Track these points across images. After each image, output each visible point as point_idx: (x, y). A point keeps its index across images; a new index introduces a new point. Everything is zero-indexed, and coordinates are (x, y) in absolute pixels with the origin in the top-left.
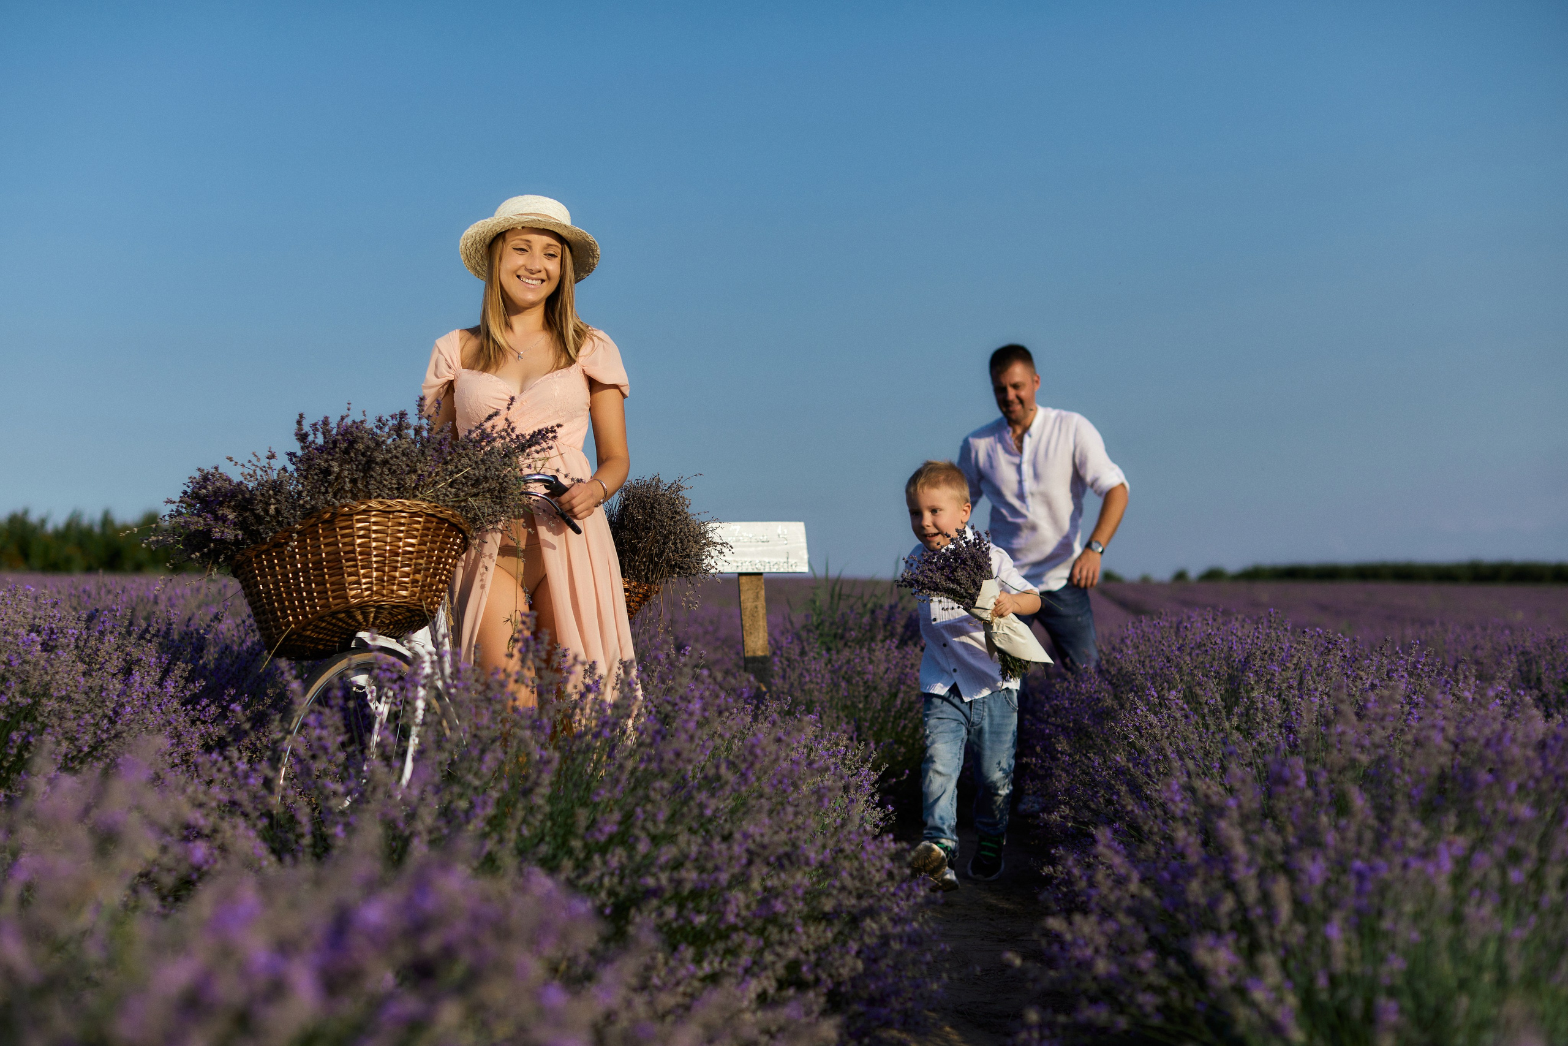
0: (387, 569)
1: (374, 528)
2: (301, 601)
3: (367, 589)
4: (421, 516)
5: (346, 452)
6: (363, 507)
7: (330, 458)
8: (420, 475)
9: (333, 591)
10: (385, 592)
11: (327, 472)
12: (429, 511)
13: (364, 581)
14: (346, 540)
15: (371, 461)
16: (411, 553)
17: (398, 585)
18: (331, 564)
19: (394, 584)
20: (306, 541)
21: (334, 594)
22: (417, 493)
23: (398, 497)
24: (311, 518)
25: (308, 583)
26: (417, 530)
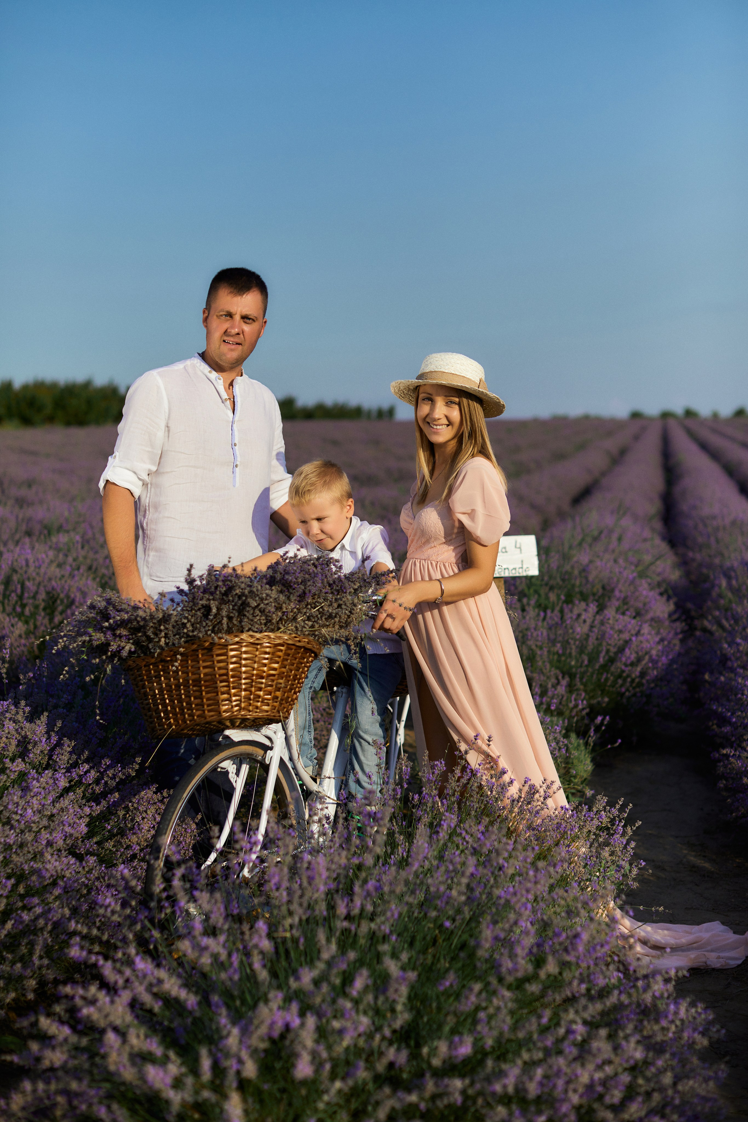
0: (253, 689)
1: (244, 656)
2: (182, 709)
3: (236, 706)
4: (283, 646)
5: (226, 594)
6: (237, 639)
7: (211, 597)
8: (284, 612)
9: (208, 705)
10: (251, 708)
11: (207, 609)
12: (290, 642)
13: (234, 698)
14: (222, 665)
15: (245, 604)
16: (274, 675)
17: (262, 702)
18: (207, 683)
19: (258, 701)
20: (187, 661)
21: (210, 708)
22: (281, 626)
23: (265, 631)
24: (193, 644)
25: (188, 696)
26: (279, 657)
